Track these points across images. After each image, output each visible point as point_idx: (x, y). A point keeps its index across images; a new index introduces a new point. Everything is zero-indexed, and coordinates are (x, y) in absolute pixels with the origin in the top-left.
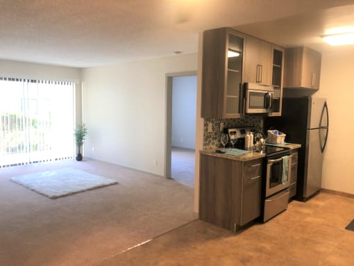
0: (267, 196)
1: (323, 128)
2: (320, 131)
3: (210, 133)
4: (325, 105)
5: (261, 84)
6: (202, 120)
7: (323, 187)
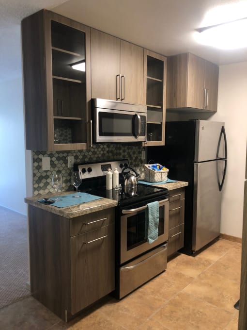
0: (122, 262)
1: (221, 159)
2: (217, 164)
3: (46, 171)
4: (223, 131)
5: (123, 101)
6: (30, 152)
7: (222, 232)
